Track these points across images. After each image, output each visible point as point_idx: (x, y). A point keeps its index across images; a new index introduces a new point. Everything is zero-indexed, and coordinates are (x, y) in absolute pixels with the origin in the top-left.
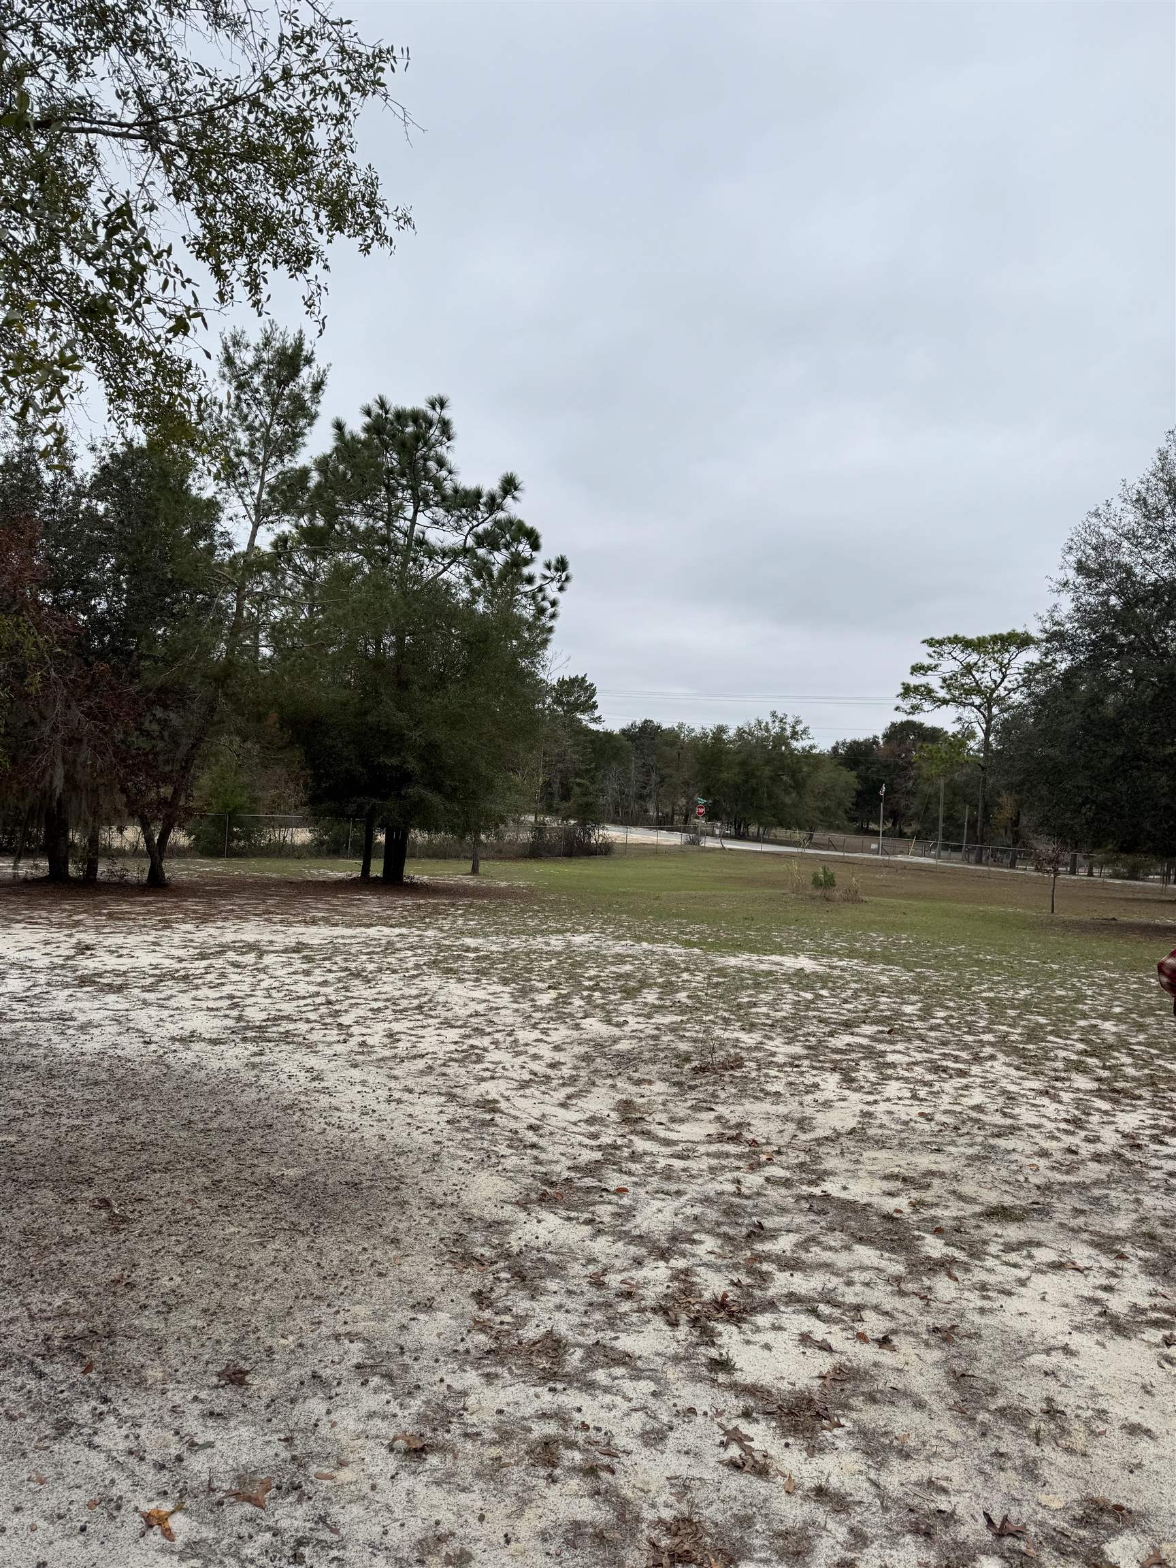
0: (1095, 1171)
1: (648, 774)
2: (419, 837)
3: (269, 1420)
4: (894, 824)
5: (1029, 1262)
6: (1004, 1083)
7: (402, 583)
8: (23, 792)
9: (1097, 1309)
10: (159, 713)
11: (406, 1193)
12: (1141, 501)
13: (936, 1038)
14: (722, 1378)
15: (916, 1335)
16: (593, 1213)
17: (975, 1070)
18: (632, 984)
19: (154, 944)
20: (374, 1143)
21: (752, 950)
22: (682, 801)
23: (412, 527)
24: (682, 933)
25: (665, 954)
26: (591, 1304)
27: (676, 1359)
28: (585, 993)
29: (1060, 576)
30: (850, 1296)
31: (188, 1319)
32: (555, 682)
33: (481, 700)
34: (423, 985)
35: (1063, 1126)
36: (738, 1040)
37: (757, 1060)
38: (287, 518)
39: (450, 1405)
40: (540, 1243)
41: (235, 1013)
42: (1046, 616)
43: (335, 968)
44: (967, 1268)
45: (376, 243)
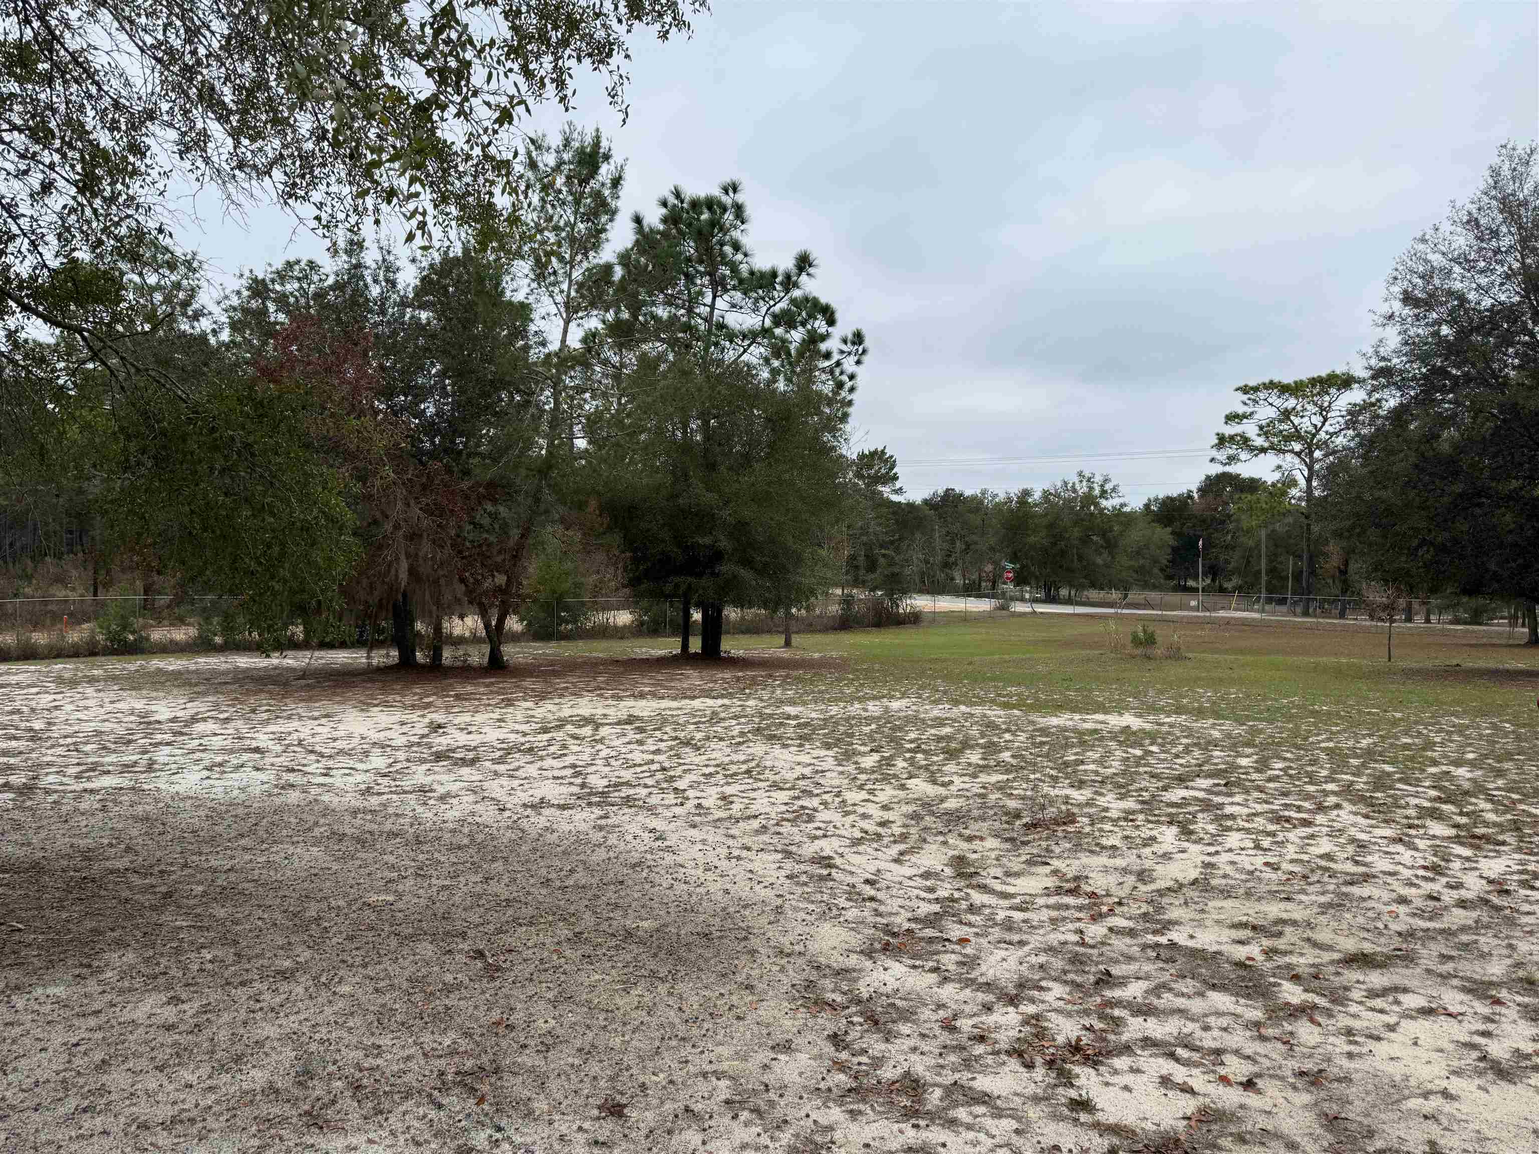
0: (1459, 917)
1: (953, 542)
2: (732, 613)
3: (650, 1149)
4: (1213, 580)
5: (1395, 1008)
6: (1353, 831)
7: (705, 367)
8: (372, 587)
9: (1475, 1054)
10: (489, 507)
11: (755, 942)
12: (1472, 222)
13: (1276, 789)
14: (1084, 1117)
15: (1282, 1078)
16: (938, 962)
17: (1320, 819)
18: (953, 745)
19: (499, 720)
20: (719, 896)
21: (1074, 710)
22: (989, 568)
23: (712, 312)
24: (999, 695)
25: (985, 715)
26: (945, 1047)
27: (1036, 1099)
28: (908, 755)
29: (1385, 309)
30: (1208, 1041)
31: (564, 1057)
32: (854, 457)
33: (787, 476)
34: (750, 751)
35: (1421, 872)
36: (1067, 797)
37: (1090, 816)
38: (595, 312)
39: (818, 1138)
40: (888, 989)
41: (579, 781)
42: (1370, 351)
43: (665, 737)
44: (1330, 1014)
45: (674, 29)
